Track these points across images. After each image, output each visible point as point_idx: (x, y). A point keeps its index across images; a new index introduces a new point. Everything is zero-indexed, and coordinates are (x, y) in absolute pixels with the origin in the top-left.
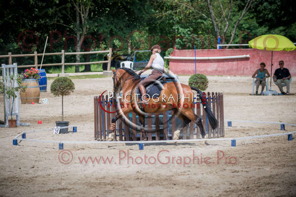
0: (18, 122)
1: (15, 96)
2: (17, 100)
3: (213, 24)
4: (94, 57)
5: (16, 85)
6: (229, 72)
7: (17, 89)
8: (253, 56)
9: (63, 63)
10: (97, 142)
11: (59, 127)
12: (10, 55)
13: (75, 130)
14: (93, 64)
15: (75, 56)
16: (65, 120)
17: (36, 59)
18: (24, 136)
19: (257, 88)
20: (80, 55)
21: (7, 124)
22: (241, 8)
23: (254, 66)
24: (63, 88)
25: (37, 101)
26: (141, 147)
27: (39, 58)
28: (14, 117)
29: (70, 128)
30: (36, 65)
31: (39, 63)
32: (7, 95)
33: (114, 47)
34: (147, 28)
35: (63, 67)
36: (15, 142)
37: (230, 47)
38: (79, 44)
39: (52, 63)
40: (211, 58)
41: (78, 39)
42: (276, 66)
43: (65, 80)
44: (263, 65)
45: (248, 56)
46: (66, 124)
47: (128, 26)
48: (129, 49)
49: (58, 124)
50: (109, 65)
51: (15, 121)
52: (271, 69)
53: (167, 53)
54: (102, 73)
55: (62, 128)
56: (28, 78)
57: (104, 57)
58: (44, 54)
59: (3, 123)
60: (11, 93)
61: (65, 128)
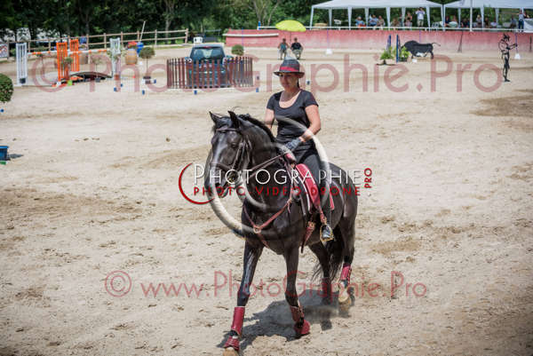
0: (121, 77)
3: (256, 14)
4: (177, 35)
5: (119, 52)
6: (265, 45)
8: (281, 35)
9: (156, 39)
11: (145, 80)
12: (122, 34)
13: (155, 82)
15: (164, 34)
17: (138, 36)
18: (121, 85)
20: (168, 33)
21: (113, 78)
22: (274, 4)
23: (279, 41)
24: (147, 55)
25: (136, 63)
26: (196, 92)
27: (140, 35)
28: (118, 74)
29: (152, 80)
30: (137, 40)
31: (140, 38)
32: (113, 59)
33: (190, 29)
34: (213, 16)
35: (156, 41)
36: (115, 90)
37: (267, 29)
38: (168, 24)
39: (148, 39)
40: (253, 35)
42: (293, 42)
43: (149, 49)
44: (284, 40)
45: (277, 34)
46: (150, 78)
47: (199, 15)
49: (145, 78)
50: (186, 40)
51: (119, 76)
52: (290, 43)
53: (225, 32)
54: (180, 45)
55: (147, 80)
56: (130, 48)
57: (183, 34)
58: (142, 33)
59: (111, 77)
60: (116, 58)
61: (149, 80)
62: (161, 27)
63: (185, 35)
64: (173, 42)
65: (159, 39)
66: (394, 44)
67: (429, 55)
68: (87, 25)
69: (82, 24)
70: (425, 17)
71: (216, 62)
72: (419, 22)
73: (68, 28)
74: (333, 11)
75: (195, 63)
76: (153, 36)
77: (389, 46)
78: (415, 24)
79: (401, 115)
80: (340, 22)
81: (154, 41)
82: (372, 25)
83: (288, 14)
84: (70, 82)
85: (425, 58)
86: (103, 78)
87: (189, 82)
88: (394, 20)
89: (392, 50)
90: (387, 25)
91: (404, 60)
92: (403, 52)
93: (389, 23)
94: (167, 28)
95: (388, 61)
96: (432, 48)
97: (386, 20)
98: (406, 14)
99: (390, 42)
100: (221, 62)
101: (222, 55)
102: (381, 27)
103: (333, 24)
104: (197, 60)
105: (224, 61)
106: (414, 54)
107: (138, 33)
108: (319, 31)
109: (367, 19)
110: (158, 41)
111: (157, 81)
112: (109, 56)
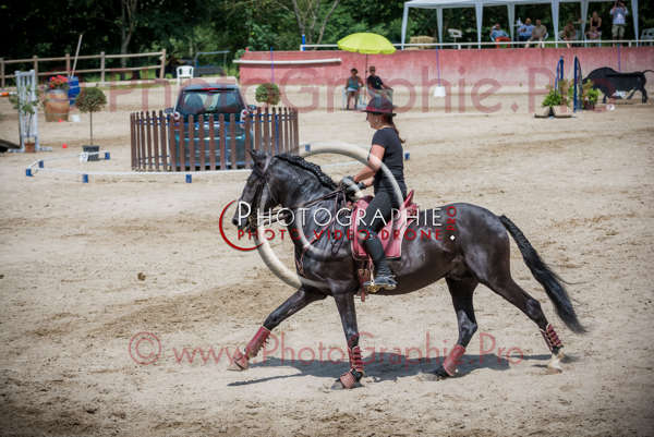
0: (38, 147)
1: (32, 113)
2: (35, 116)
3: (296, 19)
4: (143, 61)
6: (317, 82)
7: (35, 103)
8: (346, 61)
9: (103, 69)
10: (134, 173)
11: (87, 153)
12: (36, 59)
13: (107, 156)
14: (143, 70)
15: (119, 59)
16: (95, 144)
17: (68, 63)
18: (41, 164)
19: (349, 100)
20: (127, 59)
23: (343, 73)
24: (91, 104)
25: (66, 118)
26: (189, 179)
27: (72, 62)
28: (32, 140)
29: (101, 154)
30: (68, 71)
31: (71, 69)
32: (23, 112)
33: (170, 50)
34: (213, 24)
35: (103, 74)
36: (29, 173)
37: (319, 49)
38: (125, 44)
39: (87, 69)
40: (293, 62)
41: (124, 37)
44: (355, 71)
45: (339, 60)
46: (96, 149)
47: (187, 21)
48: (191, 50)
49: (87, 149)
50: (162, 72)
51: (33, 145)
52: (363, 75)
53: (236, 56)
54: (152, 82)
55: (91, 154)
56: (53, 88)
57: (156, 60)
58: (76, 58)
59: (18, 147)
60: (28, 110)
61: (94, 153)
62: (113, 46)
63: (159, 63)
64: (136, 76)
65: (109, 70)
66: (569, 76)
67: (638, 95)
70: (629, 19)
71: (227, 119)
72: (614, 30)
74: (445, 11)
75: (186, 120)
76: (97, 64)
77: (561, 80)
78: (607, 34)
79: (597, 220)
80: (460, 34)
81: (99, 73)
82: (522, 39)
83: (358, 20)
85: (629, 102)
87: (175, 158)
88: (566, 28)
89: (566, 88)
90: (552, 36)
91: (588, 106)
92: (586, 91)
93: (556, 33)
94: (124, 49)
95: (557, 110)
96: (644, 81)
97: (550, 27)
98: (590, 12)
99: (561, 70)
100: (238, 119)
101: (240, 105)
102: (542, 43)
103: (447, 38)
104: (189, 115)
105: (242, 115)
106: (608, 93)
107: (67, 57)
108: (419, 53)
109: (512, 26)
110: (107, 73)
111: (111, 156)
112: (14, 105)
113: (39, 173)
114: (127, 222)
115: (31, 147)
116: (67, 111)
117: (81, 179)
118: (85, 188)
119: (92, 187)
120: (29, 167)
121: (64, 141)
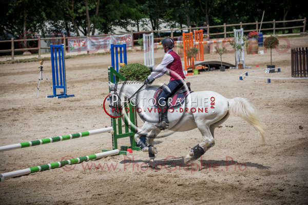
0: (244, 65)
1: (242, 50)
5: (242, 42)
7: (243, 45)
9: (274, 28)
10: (293, 78)
11: (269, 69)
12: (241, 24)
13: (279, 70)
14: (294, 29)
15: (282, 23)
16: (273, 64)
17: (257, 26)
18: (247, 74)
20: (286, 23)
21: (237, 67)
24: (271, 45)
25: (257, 52)
27: (259, 25)
28: (241, 63)
29: (276, 69)
30: (257, 30)
31: (259, 28)
32: (237, 49)
35: (274, 31)
36: (241, 78)
38: (285, 16)
39: (267, 28)
41: (284, 11)
43: (272, 38)
46: (274, 67)
49: (269, 67)
50: (304, 29)
51: (242, 65)
54: (299, 34)
56: (251, 38)
57: (301, 24)
58: (261, 23)
59: (235, 66)
60: (239, 48)
61: (273, 69)
62: (279, 17)
63: (303, 24)
64: (290, 31)
65: (277, 28)
68: (207, 16)
69: (202, 15)
73: (188, 19)
76: (271, 26)
81: (272, 31)
84: (196, 72)
86: (227, 67)
94: (284, 18)
107: (257, 23)
110: (276, 30)
111: (281, 70)
112: (233, 46)
113: (246, 79)
114: (291, 102)
115: (241, 66)
116: (257, 49)
117: (267, 81)
118: (269, 85)
119: (273, 85)
120: (241, 75)
121: (257, 63)
